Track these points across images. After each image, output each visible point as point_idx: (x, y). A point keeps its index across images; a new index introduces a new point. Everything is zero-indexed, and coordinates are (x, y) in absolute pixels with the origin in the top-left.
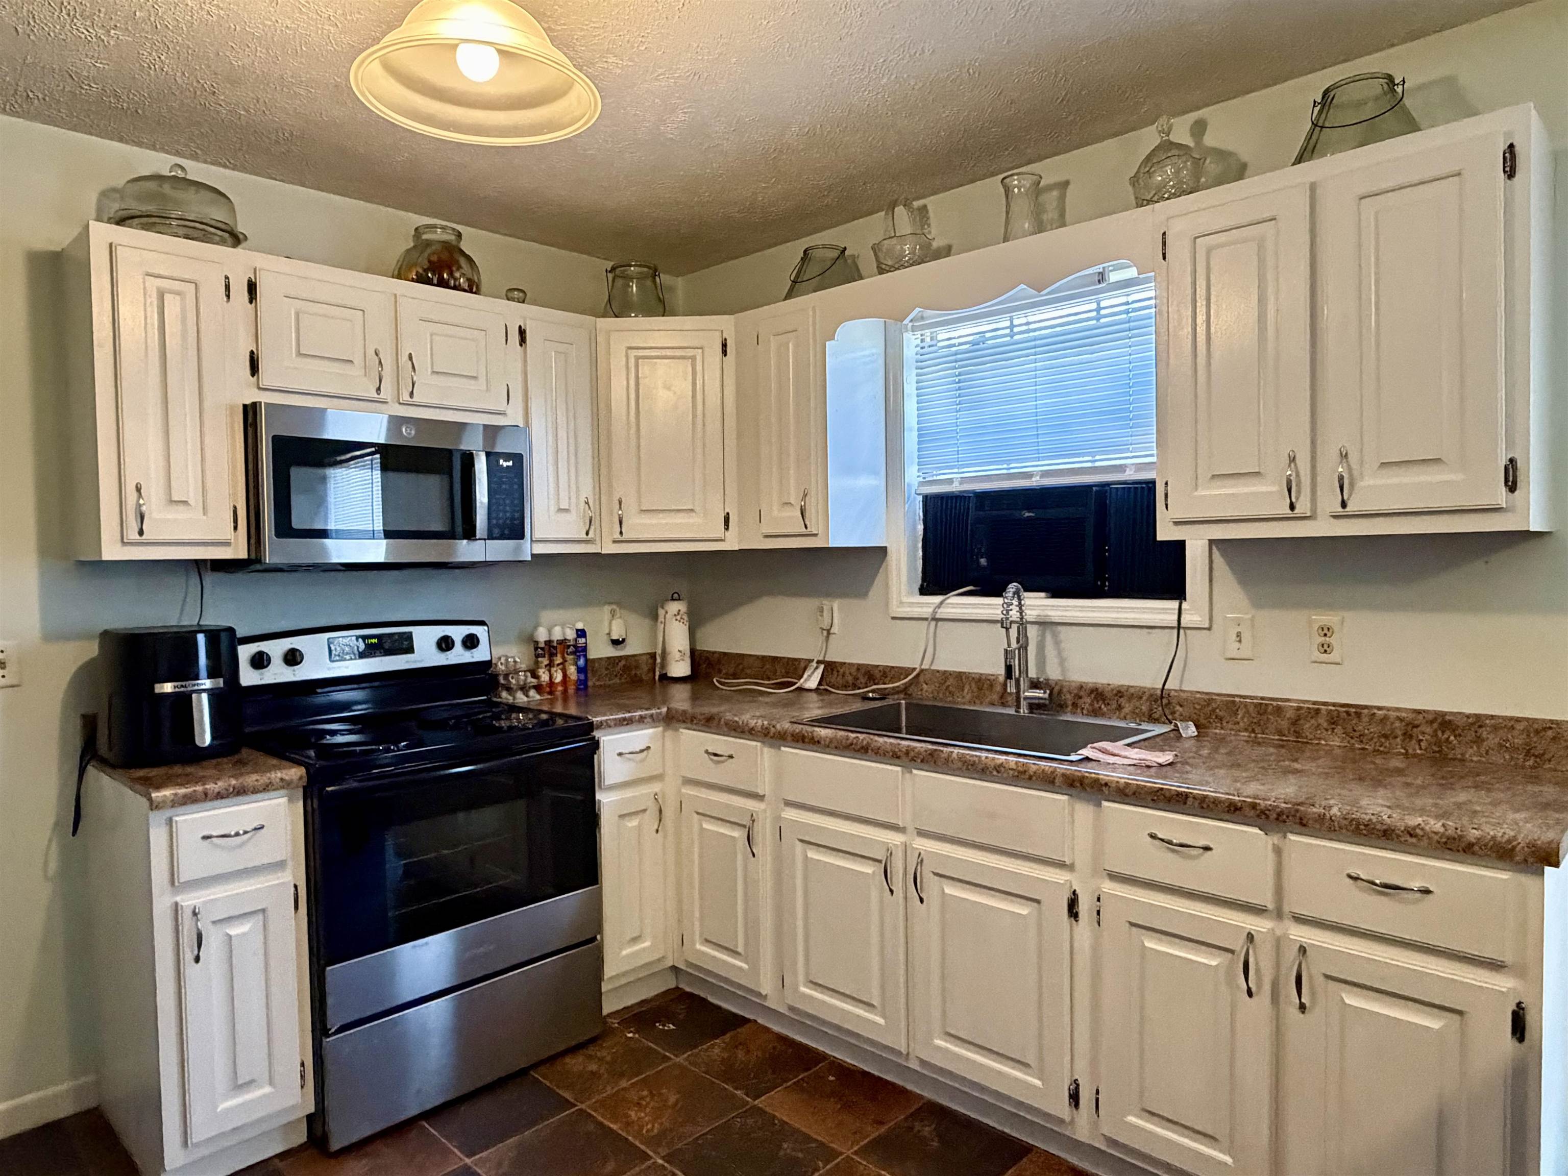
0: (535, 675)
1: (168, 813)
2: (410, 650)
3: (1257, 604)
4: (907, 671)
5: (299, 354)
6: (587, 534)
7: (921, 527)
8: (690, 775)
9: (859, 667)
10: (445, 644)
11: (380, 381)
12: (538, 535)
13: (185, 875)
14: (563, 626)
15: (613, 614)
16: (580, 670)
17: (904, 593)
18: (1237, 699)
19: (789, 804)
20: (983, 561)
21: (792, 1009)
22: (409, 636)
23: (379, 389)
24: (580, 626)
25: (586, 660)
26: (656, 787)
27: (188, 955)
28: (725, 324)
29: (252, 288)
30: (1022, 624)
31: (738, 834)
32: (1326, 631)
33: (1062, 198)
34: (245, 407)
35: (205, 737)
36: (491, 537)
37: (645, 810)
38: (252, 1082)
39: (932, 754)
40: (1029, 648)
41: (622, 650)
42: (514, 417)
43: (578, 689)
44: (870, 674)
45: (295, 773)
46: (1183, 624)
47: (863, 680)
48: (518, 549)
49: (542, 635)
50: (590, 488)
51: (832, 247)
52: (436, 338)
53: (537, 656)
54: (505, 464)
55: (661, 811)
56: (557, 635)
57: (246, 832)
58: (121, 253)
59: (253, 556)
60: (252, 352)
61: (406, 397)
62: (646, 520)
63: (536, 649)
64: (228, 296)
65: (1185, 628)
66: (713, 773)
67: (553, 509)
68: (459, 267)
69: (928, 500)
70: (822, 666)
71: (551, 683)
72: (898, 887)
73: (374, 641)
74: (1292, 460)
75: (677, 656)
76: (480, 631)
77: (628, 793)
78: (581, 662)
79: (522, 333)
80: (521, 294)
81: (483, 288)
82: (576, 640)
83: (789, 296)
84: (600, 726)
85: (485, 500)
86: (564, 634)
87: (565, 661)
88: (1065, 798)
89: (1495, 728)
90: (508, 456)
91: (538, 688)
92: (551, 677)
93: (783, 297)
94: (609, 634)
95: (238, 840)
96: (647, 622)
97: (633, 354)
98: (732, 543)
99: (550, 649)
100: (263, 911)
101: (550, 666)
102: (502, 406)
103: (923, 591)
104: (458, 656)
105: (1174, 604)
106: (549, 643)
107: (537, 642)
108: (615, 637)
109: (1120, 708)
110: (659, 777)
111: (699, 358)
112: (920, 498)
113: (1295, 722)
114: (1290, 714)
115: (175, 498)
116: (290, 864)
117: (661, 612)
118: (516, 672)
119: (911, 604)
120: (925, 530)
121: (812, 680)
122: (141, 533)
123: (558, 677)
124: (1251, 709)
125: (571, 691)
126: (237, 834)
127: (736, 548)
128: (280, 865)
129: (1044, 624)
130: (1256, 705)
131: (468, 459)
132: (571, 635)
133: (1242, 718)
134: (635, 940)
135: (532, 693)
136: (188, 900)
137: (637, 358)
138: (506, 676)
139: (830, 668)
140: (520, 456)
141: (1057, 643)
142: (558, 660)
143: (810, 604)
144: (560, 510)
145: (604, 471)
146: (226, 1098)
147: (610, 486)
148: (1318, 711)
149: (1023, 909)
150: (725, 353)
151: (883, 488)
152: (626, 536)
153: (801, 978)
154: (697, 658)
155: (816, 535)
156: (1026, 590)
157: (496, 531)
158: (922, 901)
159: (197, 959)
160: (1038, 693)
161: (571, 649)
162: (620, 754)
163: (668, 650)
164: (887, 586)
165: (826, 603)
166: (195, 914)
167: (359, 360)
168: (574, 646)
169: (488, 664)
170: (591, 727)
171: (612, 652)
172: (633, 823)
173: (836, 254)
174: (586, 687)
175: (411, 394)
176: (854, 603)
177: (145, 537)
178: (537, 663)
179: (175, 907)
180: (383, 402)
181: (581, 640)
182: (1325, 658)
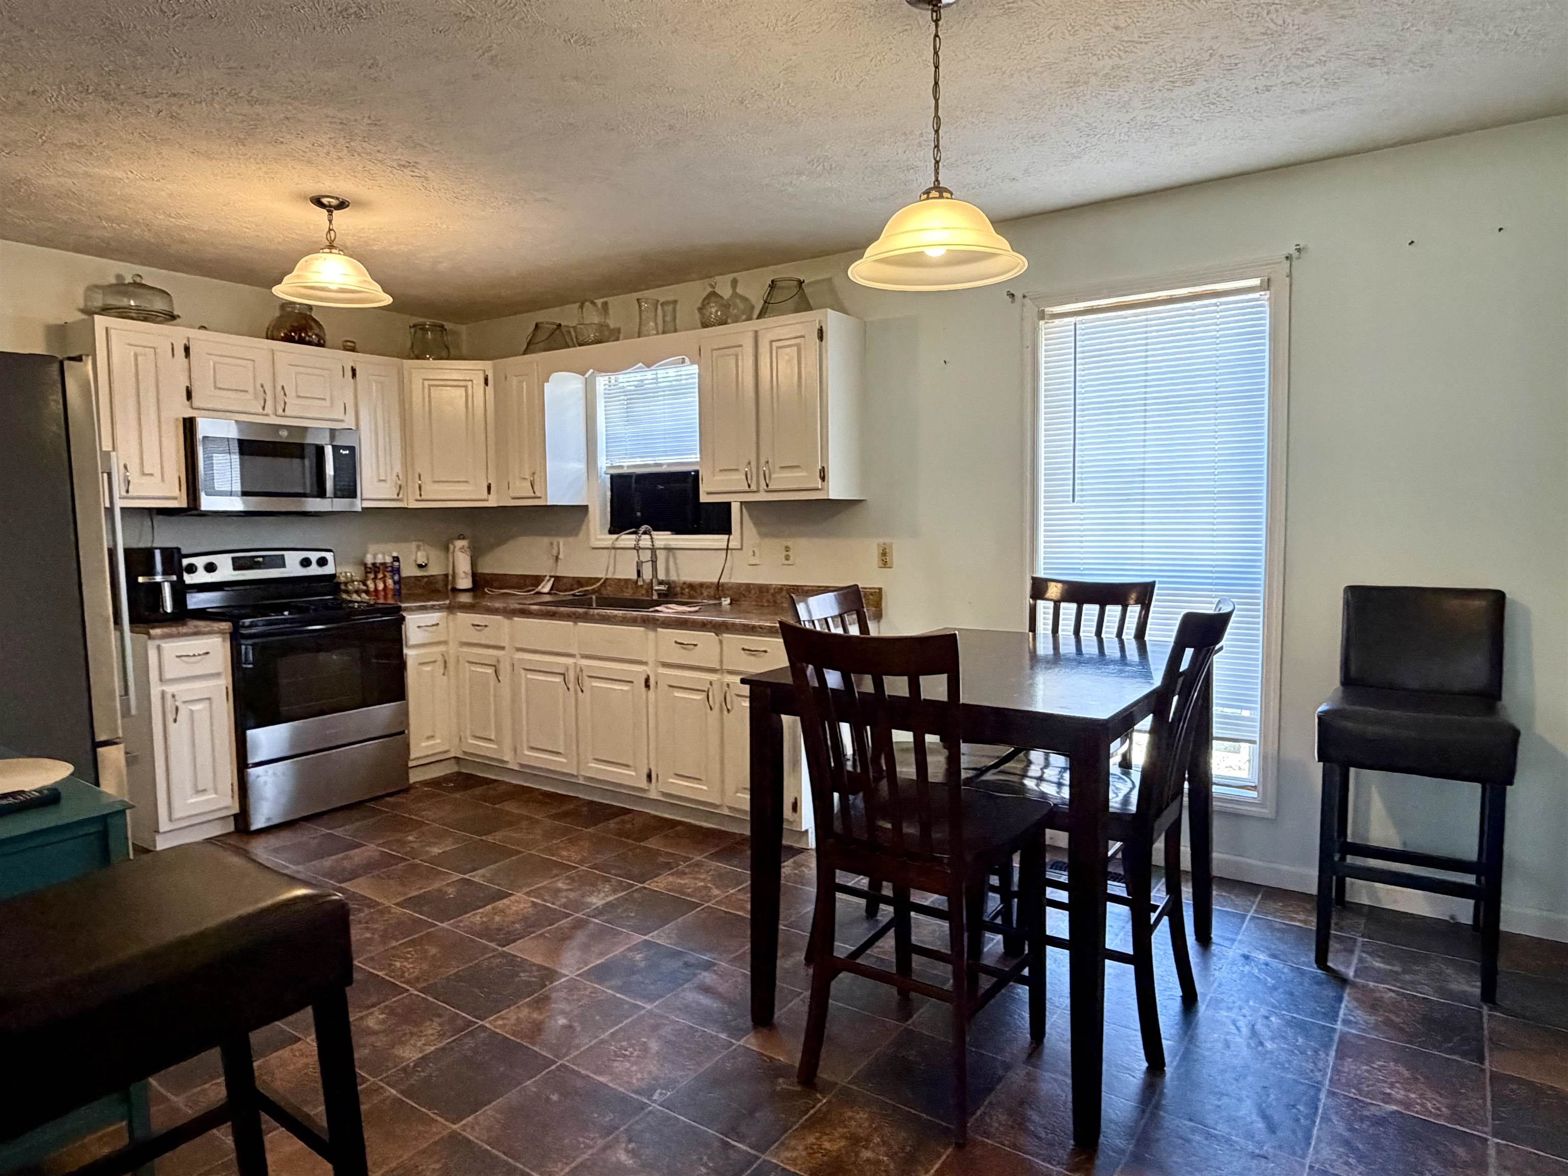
0: (365, 584)
1: (157, 642)
2: (284, 566)
3: (762, 535)
4: (598, 580)
5: (216, 387)
6: (398, 495)
7: (609, 494)
8: (465, 640)
9: (574, 578)
10: (306, 563)
11: (265, 402)
12: (365, 496)
13: (168, 675)
14: (384, 554)
15: (418, 548)
16: (395, 583)
17: (598, 532)
19: (519, 650)
20: (639, 514)
21: (522, 765)
22: (283, 557)
23: (264, 408)
24: (395, 554)
25: (400, 577)
26: (442, 648)
27: (170, 717)
28: (487, 366)
29: (187, 350)
30: (653, 550)
31: (490, 671)
32: (787, 549)
33: (674, 310)
34: (184, 419)
35: (170, 608)
36: (336, 496)
37: (435, 662)
38: (204, 790)
39: (586, 613)
41: (426, 571)
42: (350, 423)
43: (394, 595)
44: (579, 582)
45: (224, 627)
46: (730, 547)
47: (575, 586)
48: (353, 505)
49: (369, 560)
50: (399, 466)
51: (554, 323)
52: (299, 375)
53: (367, 573)
54: (344, 452)
55: (445, 662)
56: (380, 559)
57: (199, 655)
58: (112, 332)
59: (191, 506)
60: (187, 387)
61: (280, 412)
62: (437, 486)
63: (365, 568)
64: (173, 355)
65: (732, 549)
66: (475, 637)
67: (375, 480)
68: (311, 328)
69: (613, 477)
70: (553, 579)
71: (376, 590)
72: (571, 686)
73: (260, 559)
74: (749, 463)
75: (463, 575)
76: (329, 556)
77: (422, 651)
78: (396, 578)
79: (354, 371)
80: (352, 344)
81: (327, 344)
82: (392, 563)
83: (525, 352)
84: (406, 609)
85: (332, 473)
86: (385, 559)
87: (385, 576)
88: (642, 629)
90: (345, 448)
91: (367, 592)
92: (376, 585)
93: (522, 352)
94: (416, 561)
95: (193, 659)
96: (442, 555)
97: (426, 383)
98: (492, 502)
99: (376, 568)
100: (209, 699)
101: (375, 579)
102: (341, 417)
103: (611, 532)
104: (314, 570)
105: (726, 537)
106: (374, 564)
107: (366, 564)
108: (420, 562)
109: (702, 594)
110: (445, 643)
111: (470, 387)
112: (609, 476)
113: (773, 595)
114: (772, 591)
115: (146, 472)
116: (223, 675)
117: (451, 547)
118: (353, 581)
119: (602, 540)
120: (612, 496)
121: (546, 587)
122: (127, 491)
123: (381, 586)
125: (390, 595)
126: (194, 655)
127: (495, 505)
128: (218, 675)
129: (669, 549)
130: (759, 588)
131: (320, 450)
132: (389, 560)
134: (432, 737)
135: (364, 595)
136: (170, 689)
137: (430, 386)
138: (346, 584)
139: (557, 579)
140: (354, 448)
141: (675, 559)
142: (380, 576)
143: (546, 540)
144: (380, 481)
145: (409, 459)
146: (191, 797)
147: (413, 464)
149: (626, 688)
150: (486, 383)
151: (585, 470)
152: (423, 497)
153: (525, 745)
154: (476, 577)
155: (540, 498)
156: (654, 530)
157: (339, 493)
158: (582, 691)
159: (175, 721)
160: (662, 587)
161: (390, 569)
162: (419, 627)
163: (457, 571)
164: (588, 530)
165: (555, 540)
166: (173, 696)
167: (251, 390)
168: (392, 567)
169: (333, 576)
170: (399, 609)
171: (419, 573)
172: (428, 668)
173: (555, 327)
174: (400, 593)
175: (284, 410)
176: (571, 539)
177: (130, 494)
178: (366, 576)
179: (163, 694)
180: (267, 415)
181: (396, 564)
182: (787, 562)
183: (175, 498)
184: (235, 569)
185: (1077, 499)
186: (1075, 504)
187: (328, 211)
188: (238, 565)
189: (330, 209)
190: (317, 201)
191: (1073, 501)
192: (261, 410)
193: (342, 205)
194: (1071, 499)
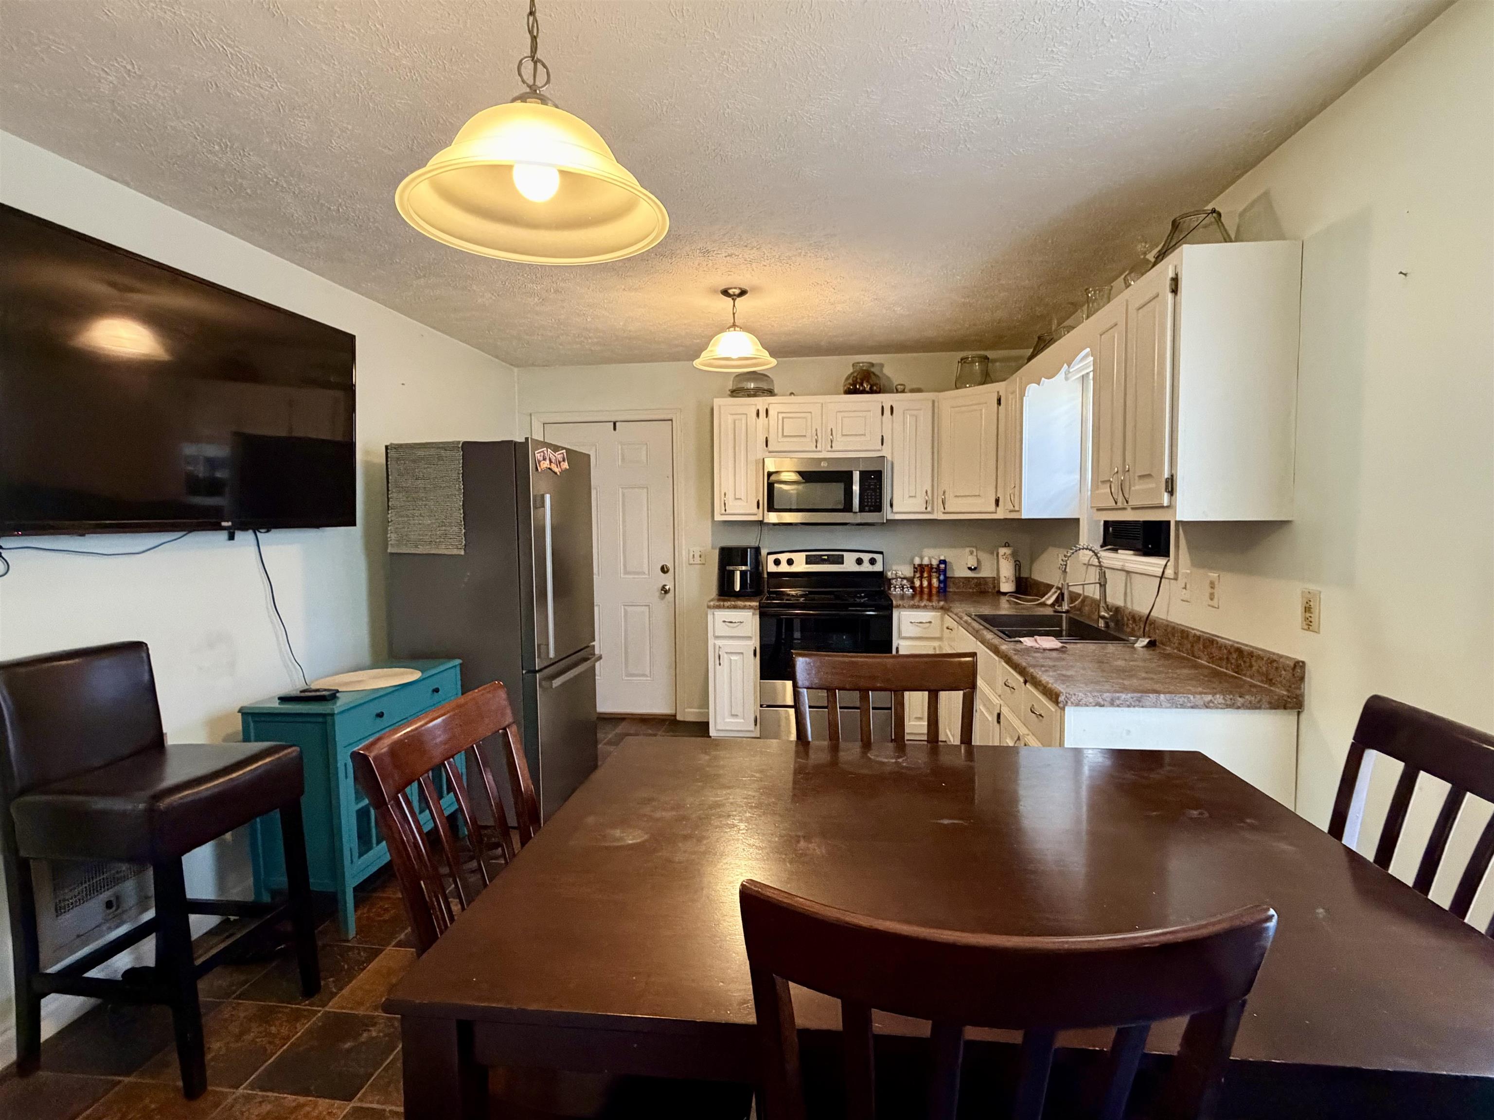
0: (913, 582)
1: (712, 610)
2: (843, 563)
6: (926, 508)
10: (860, 561)
11: (817, 443)
12: (891, 511)
13: (718, 633)
14: (931, 556)
15: (971, 552)
16: (940, 582)
22: (843, 556)
23: (816, 447)
24: (943, 557)
25: (947, 577)
26: (935, 643)
27: (718, 662)
28: (1001, 387)
29: (767, 412)
30: (1101, 569)
32: (1212, 585)
35: (737, 588)
36: (864, 511)
38: (737, 716)
40: (1107, 586)
41: (977, 573)
42: (884, 452)
43: (938, 592)
45: (755, 604)
46: (1166, 575)
48: (881, 517)
49: (918, 560)
50: (929, 484)
52: (844, 419)
53: (915, 572)
56: (926, 561)
57: (738, 623)
60: (767, 438)
61: (830, 448)
62: (960, 501)
63: (915, 568)
64: (758, 416)
65: (1167, 578)
67: (906, 496)
70: (1058, 592)
71: (923, 587)
73: (826, 557)
75: (1006, 580)
76: (880, 557)
77: (915, 643)
78: (942, 577)
79: (892, 408)
80: (902, 387)
82: (938, 565)
84: (899, 606)
85: (858, 492)
86: (931, 561)
87: (931, 576)
90: (872, 472)
91: (915, 588)
92: (922, 583)
94: (966, 564)
95: (735, 625)
96: (989, 558)
99: (923, 568)
101: (921, 577)
102: (877, 447)
104: (866, 567)
105: (1165, 561)
106: (920, 565)
107: (915, 564)
108: (971, 566)
115: (737, 497)
116: (754, 639)
117: (996, 553)
118: (899, 578)
121: (1051, 599)
122: (724, 510)
125: (934, 591)
126: (735, 623)
128: (750, 638)
129: (1128, 572)
131: (849, 475)
132: (936, 562)
135: (907, 590)
136: (719, 643)
138: (892, 580)
140: (881, 471)
141: (1131, 585)
142: (926, 575)
144: (910, 497)
145: (938, 477)
146: (729, 719)
147: (940, 482)
154: (1018, 582)
155: (1018, 511)
157: (867, 508)
159: (720, 664)
161: (936, 570)
162: (912, 622)
163: (1000, 576)
166: (720, 648)
167: (808, 435)
168: (938, 568)
169: (882, 573)
170: (892, 605)
171: (970, 574)
174: (945, 590)
175: (833, 447)
177: (727, 512)
178: (914, 575)
179: (715, 644)
180: (819, 452)
181: (942, 566)
182: (1211, 603)
183: (756, 515)
184: (807, 563)
187: (733, 299)
188: (809, 560)
189: (733, 297)
190: (725, 292)
192: (815, 449)
193: (743, 293)
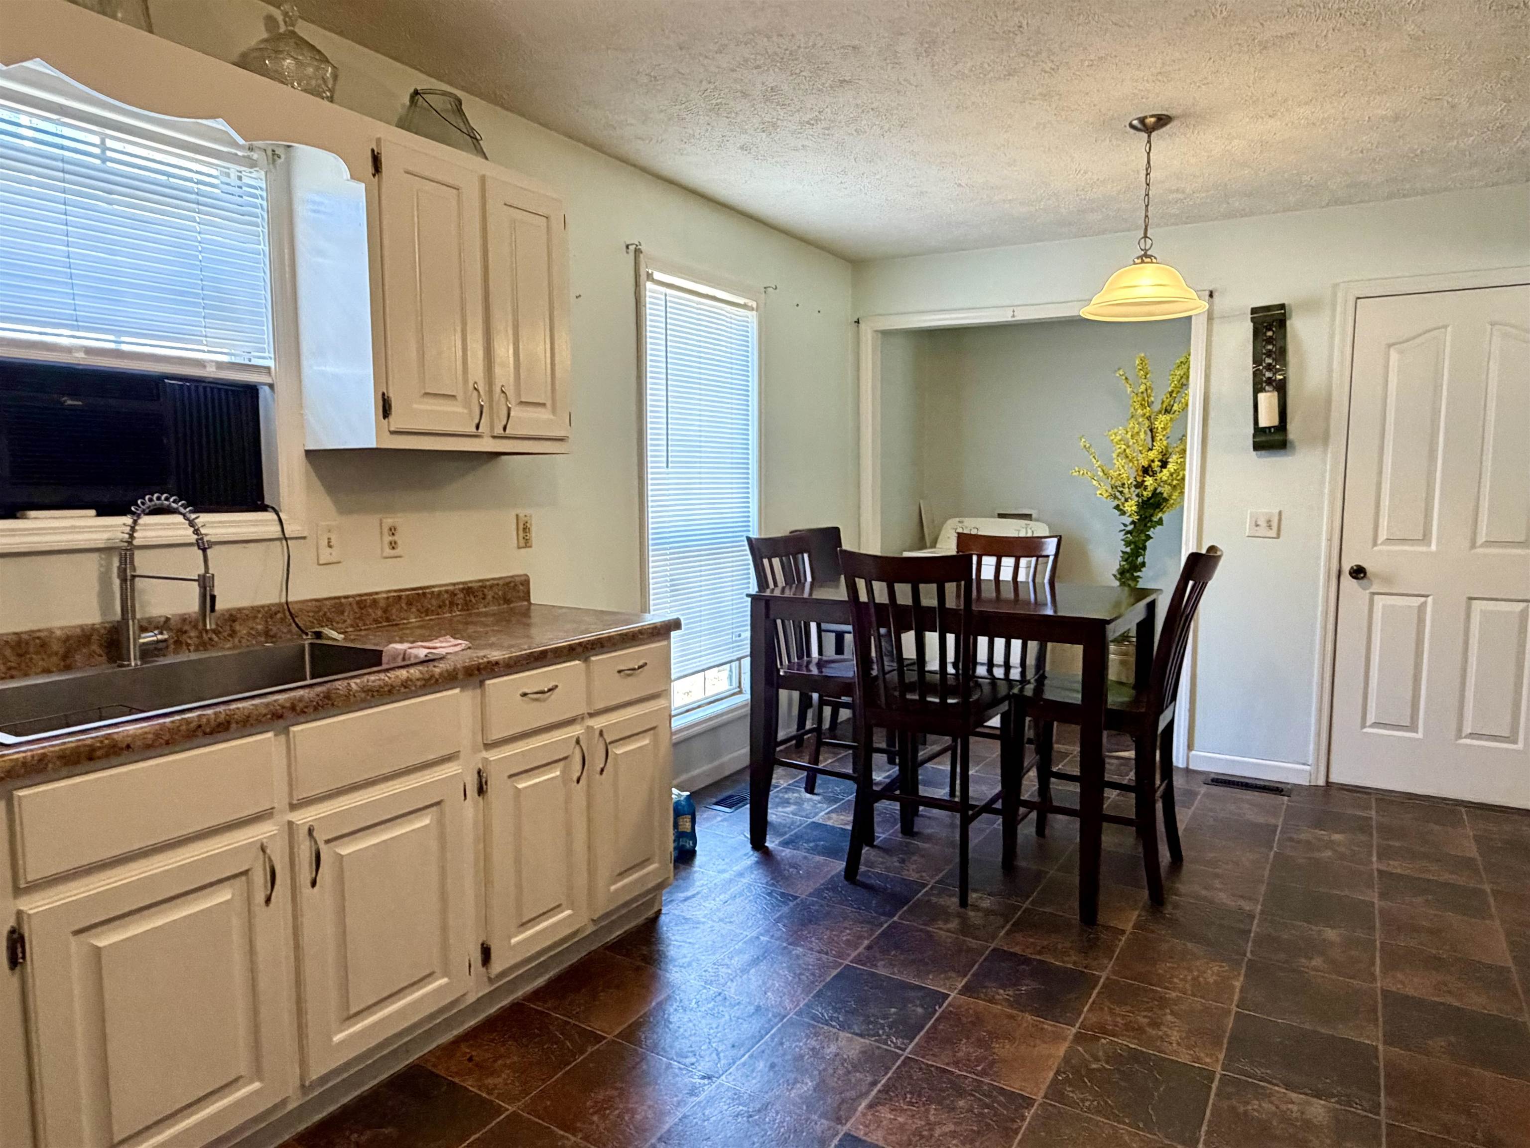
18: (343, 600)
32: (393, 531)
39: (327, 696)
74: (476, 389)
89: (491, 587)
114: (382, 604)
124: (355, 607)
130: (358, 603)
133: (348, 616)
148: (400, 597)
149: (426, 820)
182: (393, 553)
185: (670, 465)
186: (670, 470)
191: (667, 467)
194: (665, 465)
